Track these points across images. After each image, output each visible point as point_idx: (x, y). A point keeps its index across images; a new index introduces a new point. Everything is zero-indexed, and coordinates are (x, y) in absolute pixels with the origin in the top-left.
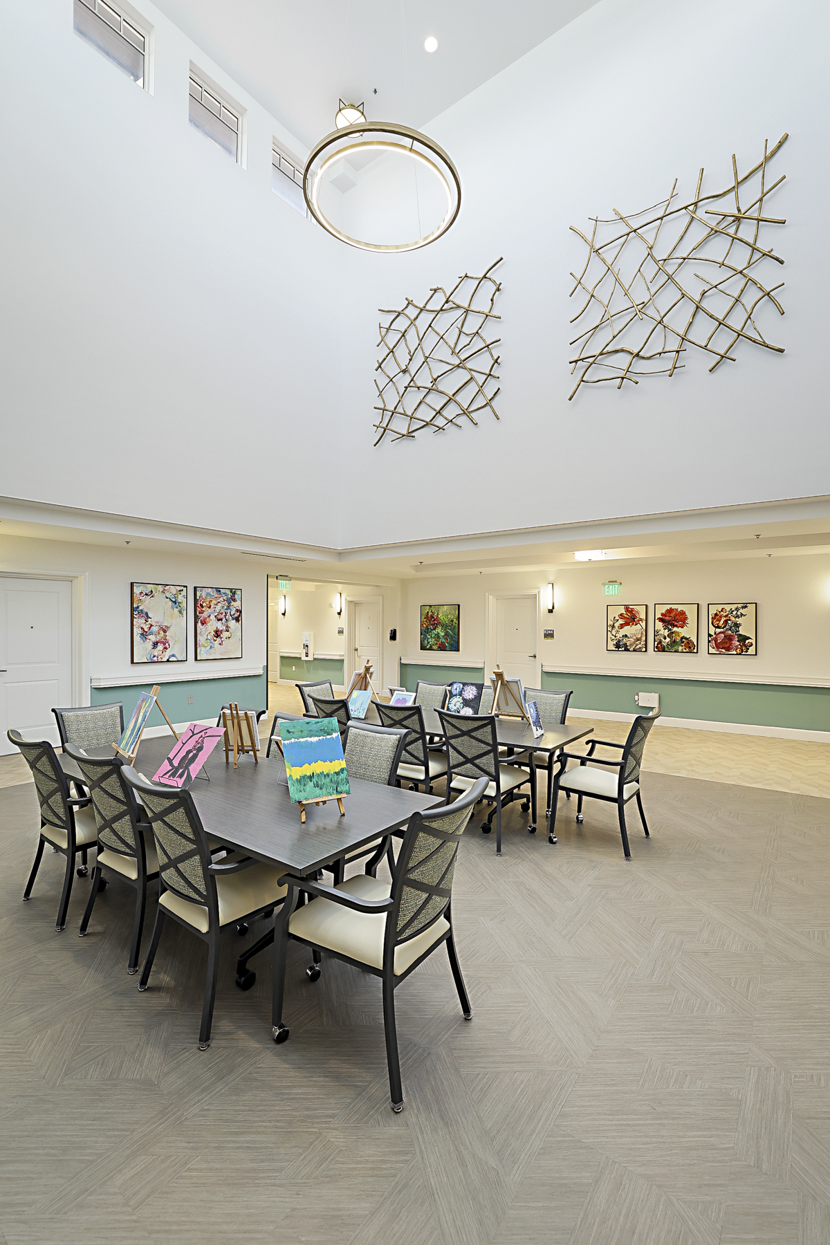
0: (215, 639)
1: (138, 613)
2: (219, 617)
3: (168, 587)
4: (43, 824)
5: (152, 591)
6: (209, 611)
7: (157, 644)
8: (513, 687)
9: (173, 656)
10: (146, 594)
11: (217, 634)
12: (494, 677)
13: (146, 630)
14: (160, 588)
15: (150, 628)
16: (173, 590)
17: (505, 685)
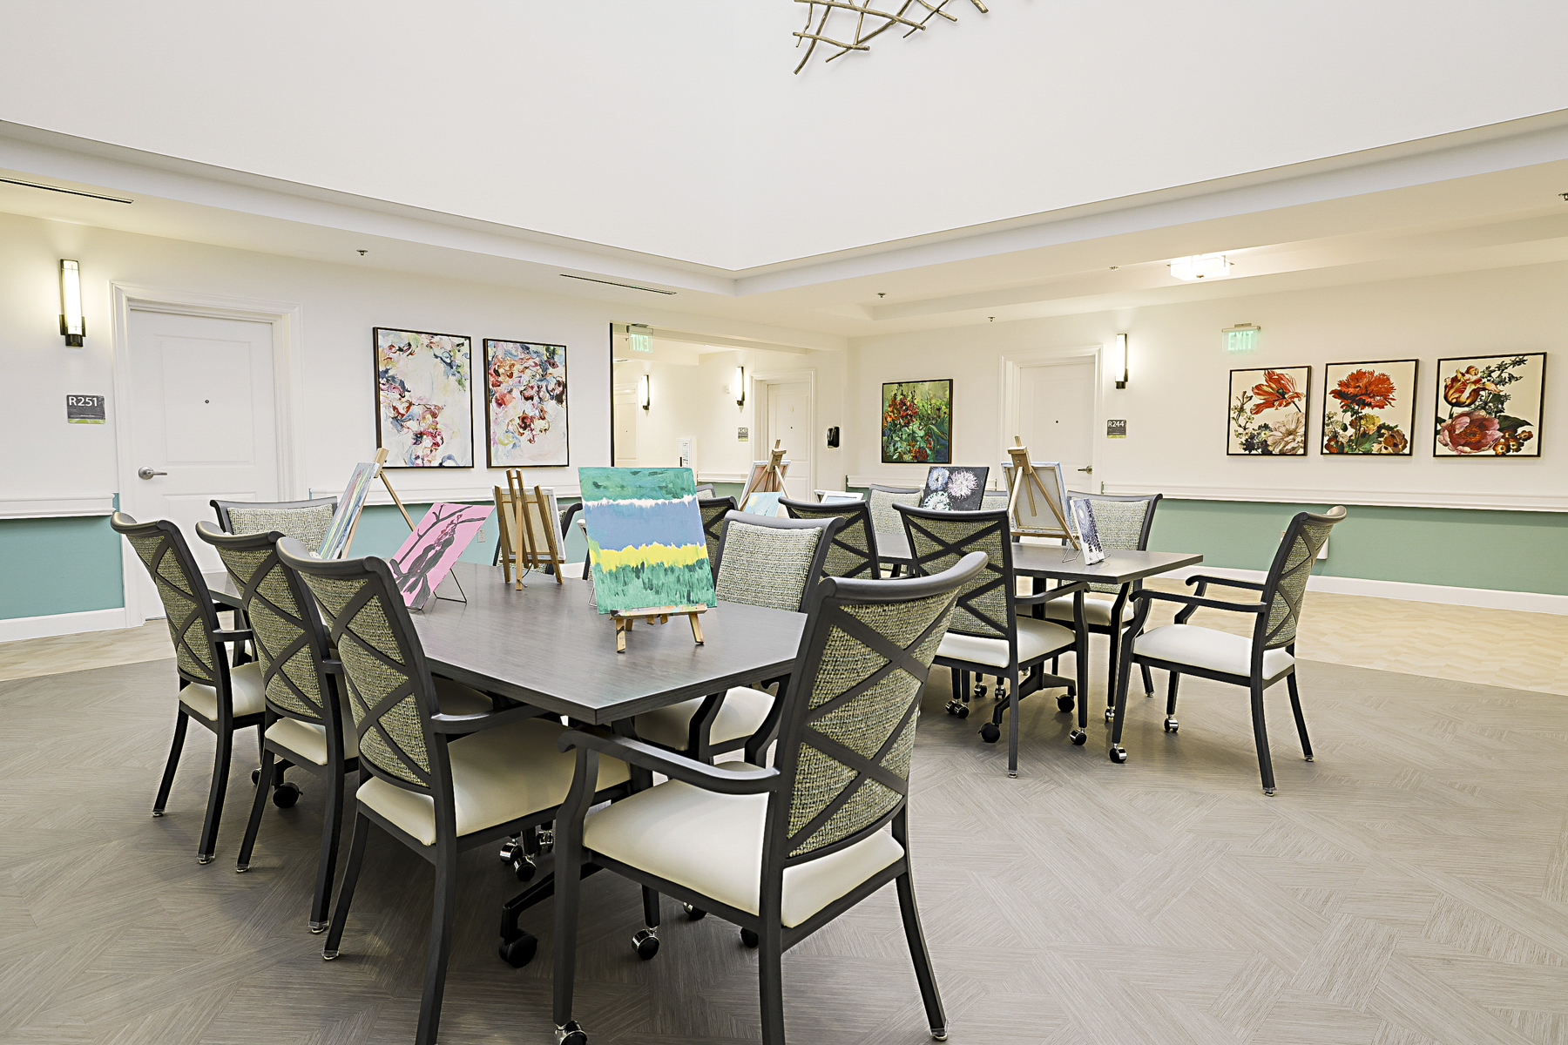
0: (521, 431)
1: (388, 381)
2: (527, 394)
3: (436, 338)
4: (184, 684)
5: (410, 345)
6: (511, 381)
7: (422, 437)
8: (1046, 479)
9: (449, 458)
10: (400, 350)
11: (525, 423)
12: (1009, 461)
13: (402, 411)
14: (425, 339)
15: (408, 408)
16: (448, 343)
17: (1031, 475)
